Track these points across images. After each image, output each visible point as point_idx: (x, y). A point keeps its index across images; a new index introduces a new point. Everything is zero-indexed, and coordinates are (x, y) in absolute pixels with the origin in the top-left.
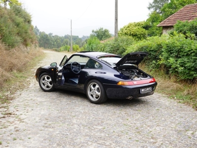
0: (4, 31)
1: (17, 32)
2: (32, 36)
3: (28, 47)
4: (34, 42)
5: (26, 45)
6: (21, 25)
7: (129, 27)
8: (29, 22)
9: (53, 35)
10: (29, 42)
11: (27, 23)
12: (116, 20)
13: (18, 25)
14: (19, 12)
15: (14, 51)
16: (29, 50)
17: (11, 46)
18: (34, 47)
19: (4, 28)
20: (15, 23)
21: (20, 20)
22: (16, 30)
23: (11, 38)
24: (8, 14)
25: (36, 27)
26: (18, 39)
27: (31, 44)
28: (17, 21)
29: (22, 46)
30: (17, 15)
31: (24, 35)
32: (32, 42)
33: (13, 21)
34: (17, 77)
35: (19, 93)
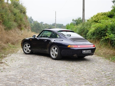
0: (4, 18)
1: (14, 19)
2: (25, 23)
3: (23, 31)
4: (27, 28)
5: (21, 29)
6: (18, 14)
7: (97, 16)
8: (24, 13)
10: (23, 27)
11: (22, 14)
13: (15, 15)
14: (17, 6)
15: (12, 32)
16: (23, 32)
17: (9, 28)
18: (27, 31)
19: (5, 16)
20: (13, 13)
21: (17, 11)
22: (13, 17)
23: (9, 23)
24: (9, 7)
25: (31, 17)
26: (15, 24)
27: (25, 28)
28: (15, 12)
29: (17, 30)
30: (15, 7)
31: (19, 22)
32: (25, 27)
33: (12, 12)
34: (10, 47)
35: (10, 54)
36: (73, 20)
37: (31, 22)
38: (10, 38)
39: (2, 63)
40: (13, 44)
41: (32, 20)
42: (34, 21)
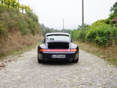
0: (21, 26)
1: (28, 27)
2: (38, 29)
3: (35, 36)
4: (39, 33)
5: (34, 35)
6: (31, 22)
7: (97, 23)
8: (37, 21)
9: (54, 29)
10: (36, 32)
11: (35, 22)
12: (83, 18)
13: (29, 23)
14: (30, 15)
15: (26, 37)
16: (35, 37)
17: (24, 34)
18: (39, 36)
19: (21, 24)
20: (28, 21)
21: (30, 20)
22: (27, 25)
23: (25, 29)
25: (43, 24)
26: (29, 30)
27: (37, 34)
28: (29, 21)
29: (31, 35)
30: (29, 17)
31: (33, 28)
32: (38, 32)
33: (26, 20)
34: (26, 47)
35: (26, 52)
36: (79, 26)
37: (43, 29)
38: (25, 41)
39: (21, 56)
40: (28, 45)
41: (44, 26)
42: (46, 28)
